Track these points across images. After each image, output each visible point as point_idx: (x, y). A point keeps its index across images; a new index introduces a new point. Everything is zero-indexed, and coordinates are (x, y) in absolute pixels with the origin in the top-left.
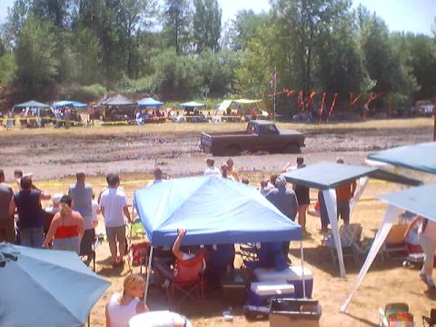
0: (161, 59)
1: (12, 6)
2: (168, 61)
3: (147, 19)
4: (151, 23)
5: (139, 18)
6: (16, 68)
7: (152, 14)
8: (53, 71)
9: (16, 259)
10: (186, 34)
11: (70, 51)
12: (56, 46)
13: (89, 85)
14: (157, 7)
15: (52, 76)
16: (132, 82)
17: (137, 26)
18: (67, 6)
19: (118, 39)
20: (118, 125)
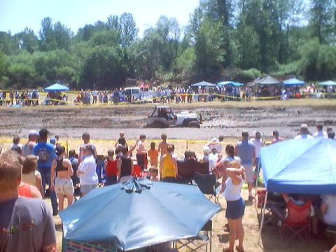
0: (306, 47)
1: (193, 12)
2: (312, 49)
3: (295, 16)
4: (298, 20)
5: (288, 15)
6: (195, 58)
7: (298, 12)
8: (221, 59)
9: (149, 188)
10: (328, 26)
11: (234, 43)
12: (224, 41)
13: (248, 69)
14: (302, 6)
15: (220, 62)
16: (282, 67)
17: (286, 22)
18: (233, 10)
19: (271, 33)
20: (268, 100)
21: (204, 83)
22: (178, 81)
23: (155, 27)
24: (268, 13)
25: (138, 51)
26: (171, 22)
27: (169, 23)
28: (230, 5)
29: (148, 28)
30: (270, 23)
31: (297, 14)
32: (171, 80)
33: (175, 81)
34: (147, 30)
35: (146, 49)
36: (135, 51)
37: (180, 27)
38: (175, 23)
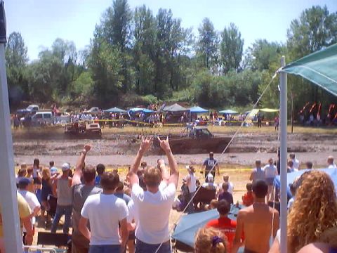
1: (93, 38)
3: (186, 47)
4: (188, 50)
5: (180, 46)
6: (93, 82)
7: (190, 43)
8: (120, 84)
11: (131, 70)
12: (123, 67)
14: (193, 38)
15: (119, 88)
17: (178, 52)
18: (129, 38)
19: (165, 62)
20: (176, 126)
21: (115, 109)
22: (77, 105)
23: (51, 49)
24: (162, 43)
25: (37, 75)
26: (68, 46)
27: (66, 46)
28: (125, 32)
29: (44, 50)
30: (164, 52)
31: (188, 45)
32: (69, 104)
33: (73, 104)
34: (42, 52)
35: (46, 72)
36: (33, 74)
37: (77, 51)
38: (72, 47)
